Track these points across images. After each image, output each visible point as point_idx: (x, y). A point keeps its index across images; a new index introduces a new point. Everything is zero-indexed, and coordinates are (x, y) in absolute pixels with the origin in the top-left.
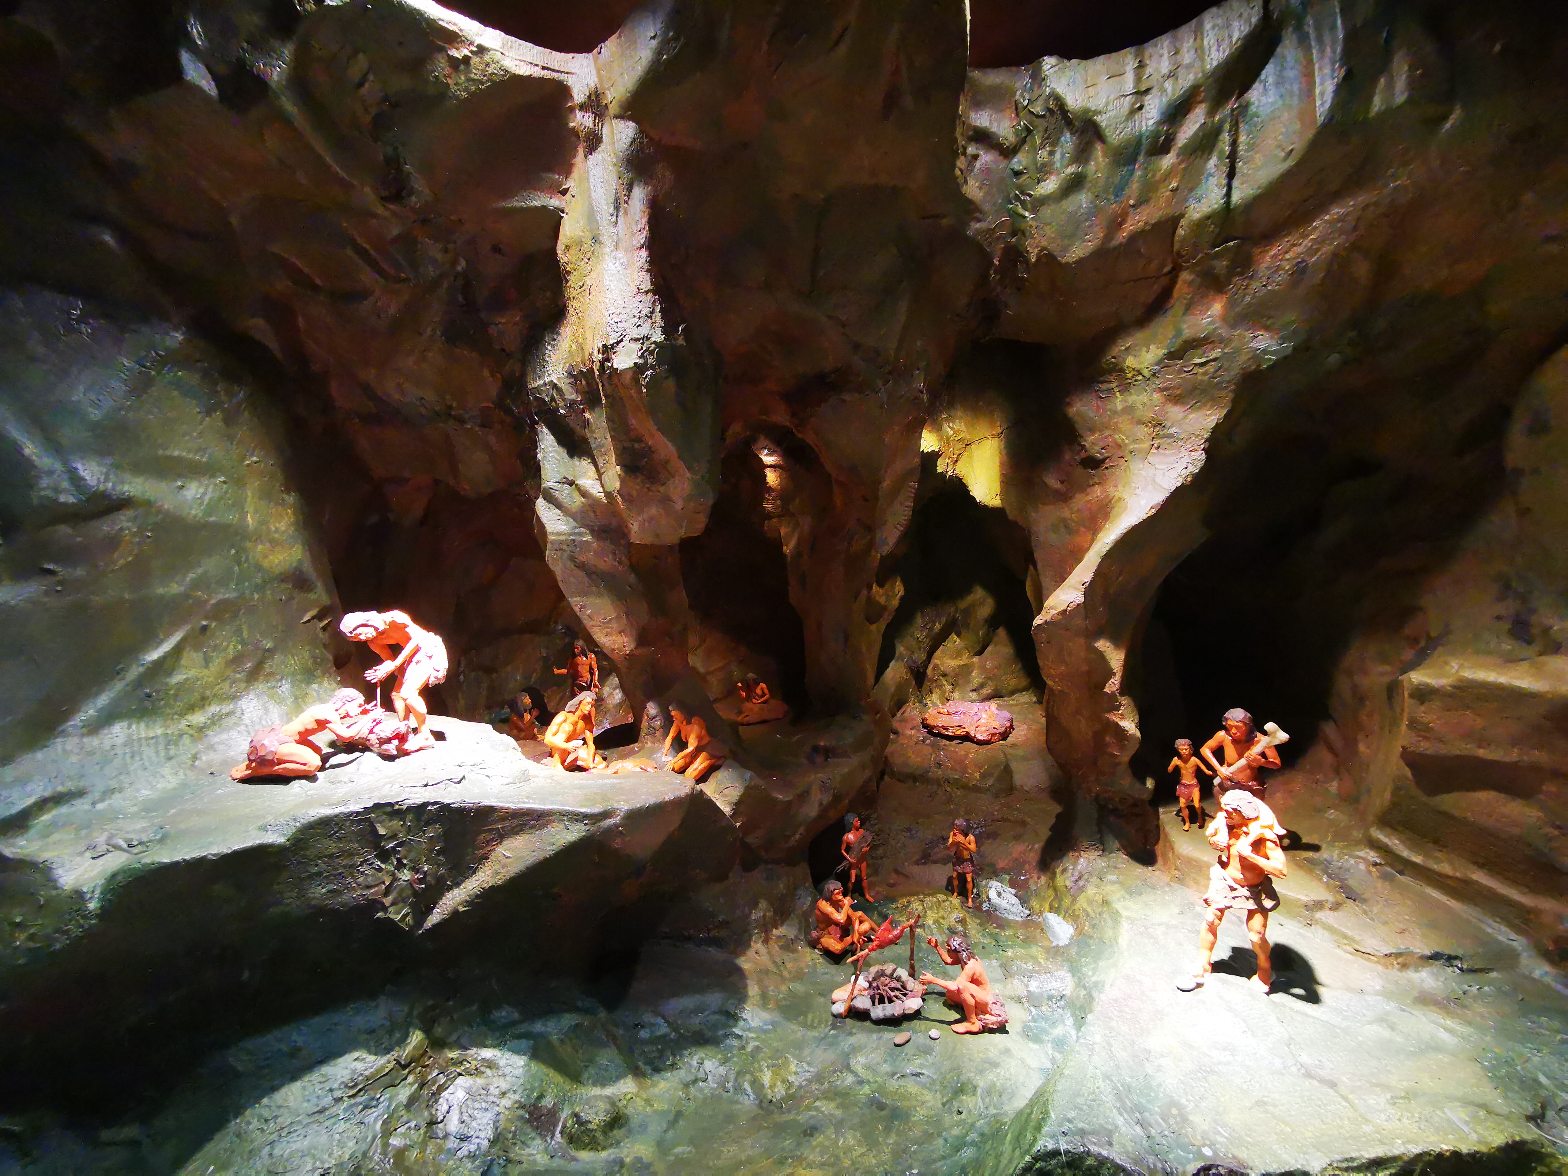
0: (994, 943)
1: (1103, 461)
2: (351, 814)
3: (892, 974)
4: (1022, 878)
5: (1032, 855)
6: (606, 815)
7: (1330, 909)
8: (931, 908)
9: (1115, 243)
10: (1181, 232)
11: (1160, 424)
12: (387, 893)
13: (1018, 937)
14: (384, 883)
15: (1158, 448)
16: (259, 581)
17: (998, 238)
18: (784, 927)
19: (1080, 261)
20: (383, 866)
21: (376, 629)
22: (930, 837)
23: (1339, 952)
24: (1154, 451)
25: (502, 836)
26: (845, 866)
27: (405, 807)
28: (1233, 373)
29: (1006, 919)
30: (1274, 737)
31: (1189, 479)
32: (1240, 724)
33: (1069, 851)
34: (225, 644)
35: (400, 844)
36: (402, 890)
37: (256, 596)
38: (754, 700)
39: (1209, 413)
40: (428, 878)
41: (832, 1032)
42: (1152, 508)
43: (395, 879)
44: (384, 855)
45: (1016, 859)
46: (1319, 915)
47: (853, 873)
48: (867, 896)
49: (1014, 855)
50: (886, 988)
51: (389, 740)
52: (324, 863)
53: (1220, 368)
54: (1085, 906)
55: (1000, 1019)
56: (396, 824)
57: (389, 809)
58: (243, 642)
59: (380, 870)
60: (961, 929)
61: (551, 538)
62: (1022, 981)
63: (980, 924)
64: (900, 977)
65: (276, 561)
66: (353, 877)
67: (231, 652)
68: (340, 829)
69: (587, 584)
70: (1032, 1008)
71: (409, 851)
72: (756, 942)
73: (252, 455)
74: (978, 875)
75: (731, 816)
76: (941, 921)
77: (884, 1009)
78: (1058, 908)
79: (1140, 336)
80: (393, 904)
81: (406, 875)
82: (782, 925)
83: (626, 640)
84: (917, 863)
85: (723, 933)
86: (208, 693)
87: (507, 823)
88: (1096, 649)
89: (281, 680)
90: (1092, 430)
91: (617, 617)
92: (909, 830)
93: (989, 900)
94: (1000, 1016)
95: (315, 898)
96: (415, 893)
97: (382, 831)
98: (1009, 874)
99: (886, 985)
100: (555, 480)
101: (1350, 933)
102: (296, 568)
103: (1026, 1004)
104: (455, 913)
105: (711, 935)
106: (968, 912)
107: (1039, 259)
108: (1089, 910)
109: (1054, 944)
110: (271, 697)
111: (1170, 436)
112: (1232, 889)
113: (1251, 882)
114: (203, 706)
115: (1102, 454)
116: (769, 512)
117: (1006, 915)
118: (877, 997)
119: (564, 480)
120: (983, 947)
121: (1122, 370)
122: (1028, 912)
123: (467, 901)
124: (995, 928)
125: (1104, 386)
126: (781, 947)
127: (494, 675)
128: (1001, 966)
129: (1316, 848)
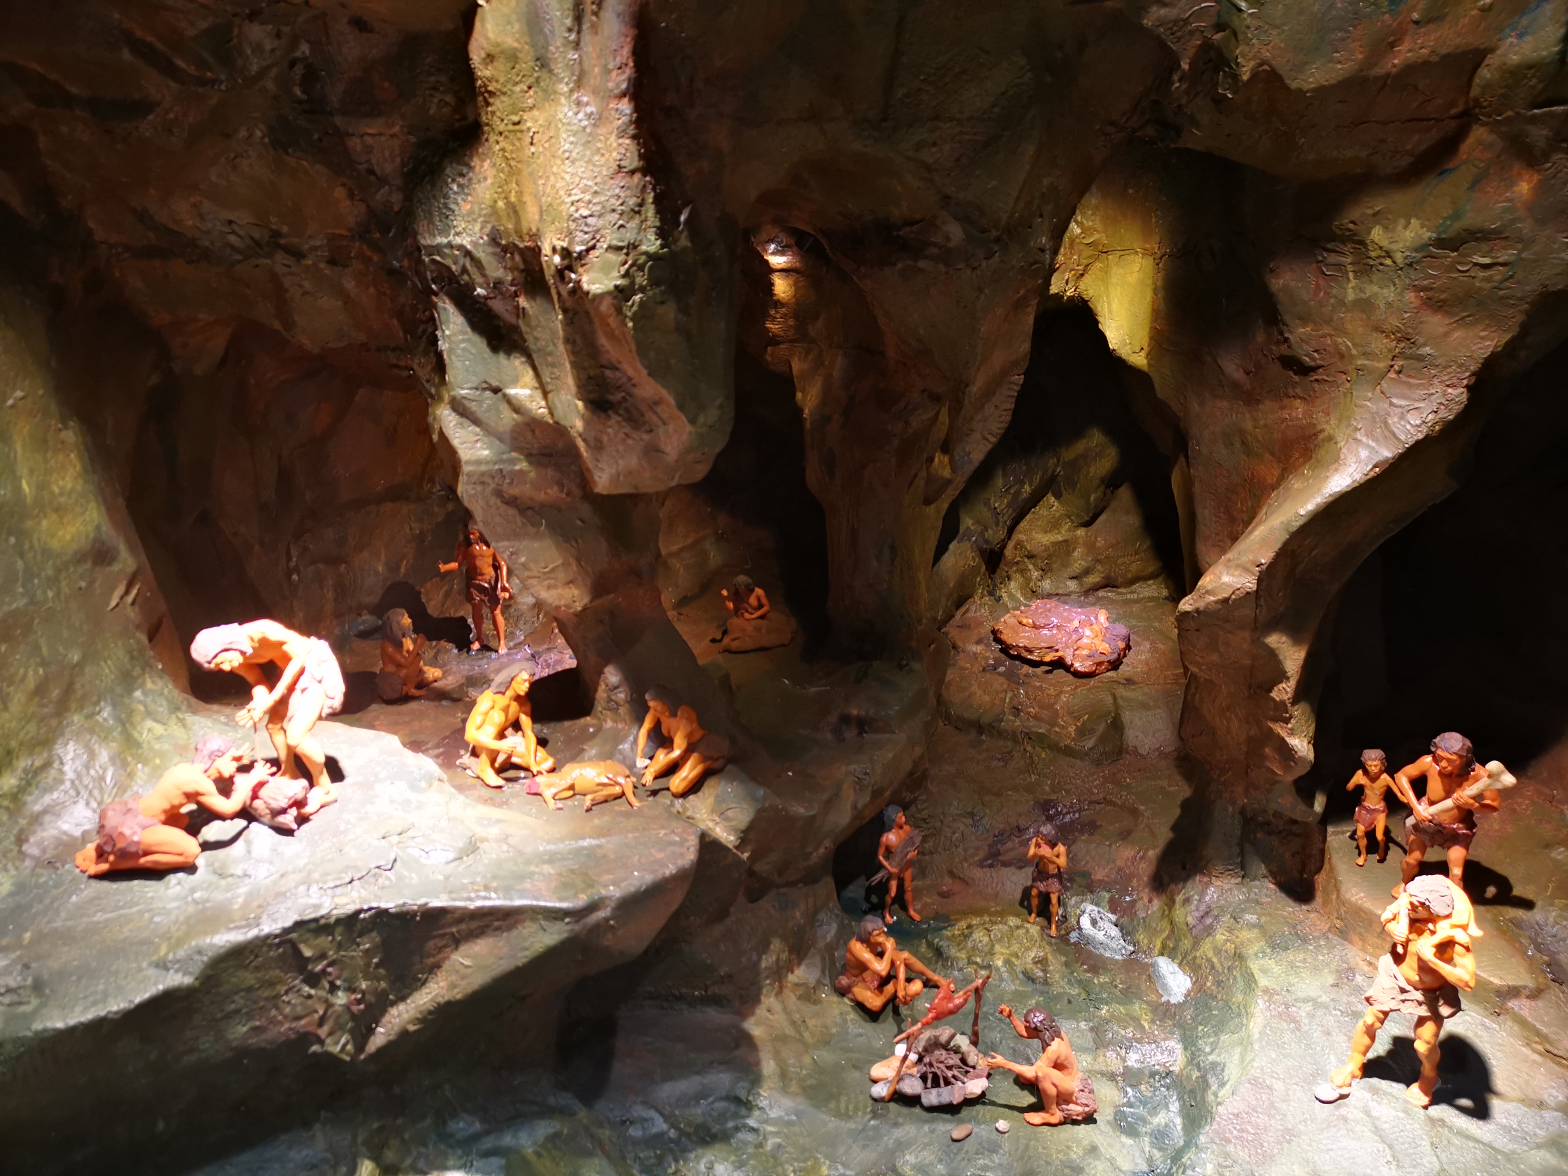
0: (1083, 996)
1: (1314, 369)
2: (268, 936)
3: (949, 1042)
4: (1128, 899)
5: (1143, 865)
6: (592, 907)
7: (1528, 997)
8: (1000, 941)
9: (1378, 71)
10: (1485, 73)
11: (1409, 340)
12: (321, 1022)
13: (1116, 987)
14: (316, 1011)
15: (1400, 372)
16: (50, 572)
17: (1192, 33)
18: (803, 967)
19: (1321, 90)
20: (313, 992)
21: (243, 653)
22: (1001, 826)
23: (1526, 1051)
24: (1392, 375)
25: (457, 942)
26: (883, 877)
27: (332, 920)
28: (1528, 288)
29: (1101, 955)
30: (1498, 780)
31: (1437, 428)
32: (1454, 757)
33: (1195, 874)
34: (22, 671)
35: (330, 965)
36: (339, 1017)
37: (50, 594)
38: (747, 615)
39: (1483, 334)
40: (368, 997)
41: (872, 1122)
42: (1375, 466)
43: (329, 1005)
44: (313, 980)
45: (1120, 869)
46: (1512, 1004)
47: (894, 884)
48: (912, 913)
49: (1120, 863)
50: (942, 1066)
51: (284, 811)
52: (242, 998)
53: (1511, 277)
54: (1210, 954)
55: (1087, 1109)
56: (324, 941)
57: (313, 925)
58: (44, 664)
59: (310, 997)
60: (1040, 974)
61: (466, 469)
62: (1118, 1054)
63: (1067, 964)
64: (959, 1047)
65: (68, 537)
66: (277, 1008)
67: (31, 682)
68: (256, 956)
69: (520, 524)
70: (1129, 1089)
71: (342, 970)
72: (768, 996)
73: (14, 389)
74: (1066, 889)
75: (736, 847)
76: (1014, 960)
77: (939, 1095)
78: (1173, 949)
79: (1399, 199)
80: (330, 1034)
81: (341, 999)
82: (799, 964)
83: (576, 592)
84: (981, 865)
85: (724, 990)
86: (13, 744)
87: (463, 926)
88: (1267, 646)
89: (97, 703)
90: (1304, 319)
91: (563, 564)
92: (972, 815)
93: (1080, 929)
94: (1087, 1106)
95: (235, 1039)
96: (354, 1017)
97: (308, 953)
98: (1109, 891)
99: (942, 1062)
100: (469, 385)
101: (1545, 1030)
102: (95, 540)
103: (1121, 1084)
104: (404, 1034)
105: (710, 992)
106: (1050, 944)
107: (1255, 75)
108: (1215, 960)
109: (1163, 999)
110: (92, 731)
111: (1420, 358)
112: (1403, 991)
113: (1427, 986)
114: (11, 762)
115: (1313, 359)
116: (775, 336)
117: (1102, 951)
118: (930, 1076)
119: (485, 386)
120: (1069, 1002)
121: (1362, 243)
122: (1131, 948)
123: (418, 1019)
124: (1086, 971)
125: (1332, 258)
126: (800, 998)
127: (343, 568)
128: (1092, 1029)
129: (1527, 905)
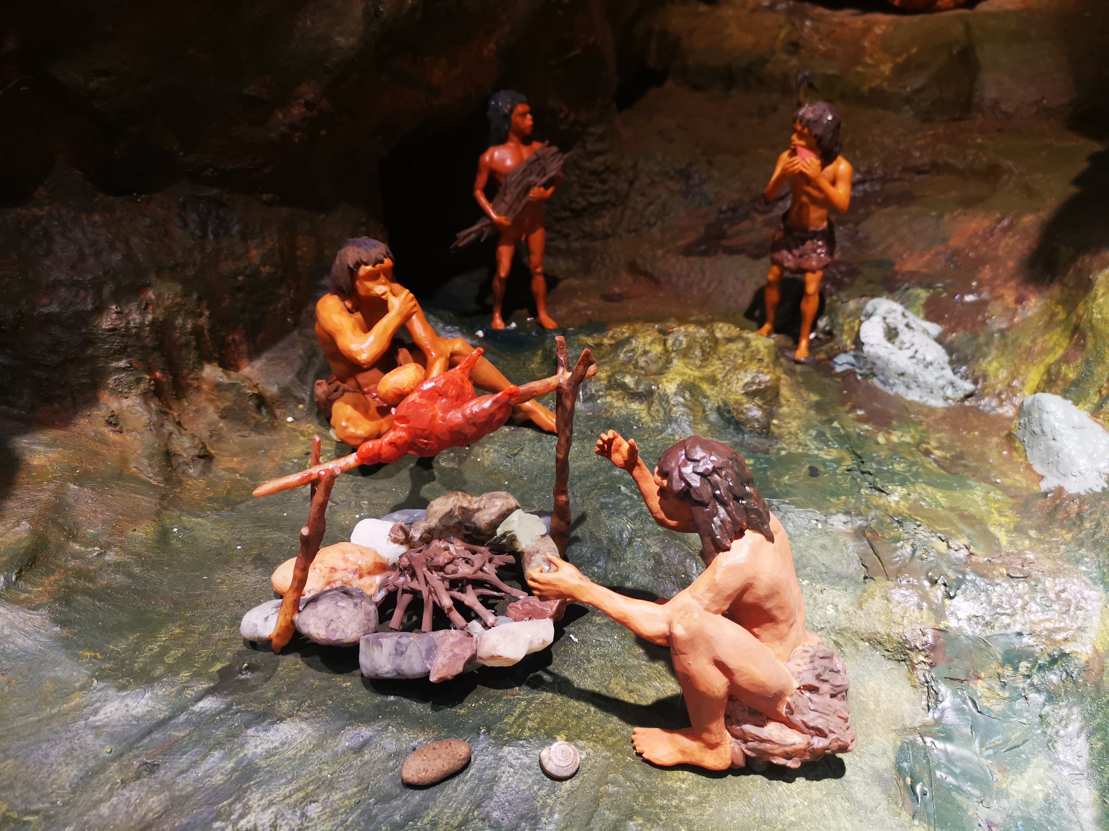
0: (849, 462)
4: (969, 298)
8: (685, 354)
13: (927, 453)
26: (480, 233)
29: (898, 397)
47: (505, 254)
48: (544, 316)
50: (435, 577)
55: (819, 743)
60: (757, 413)
63: (819, 407)
64: (513, 539)
70: (943, 689)
74: (839, 286)
76: (705, 386)
77: (399, 652)
78: (1076, 383)
93: (858, 344)
94: (820, 733)
98: (928, 286)
106: (790, 372)
109: (1044, 486)
117: (901, 390)
120: (814, 472)
122: (968, 386)
124: (861, 420)
128: (860, 533)
